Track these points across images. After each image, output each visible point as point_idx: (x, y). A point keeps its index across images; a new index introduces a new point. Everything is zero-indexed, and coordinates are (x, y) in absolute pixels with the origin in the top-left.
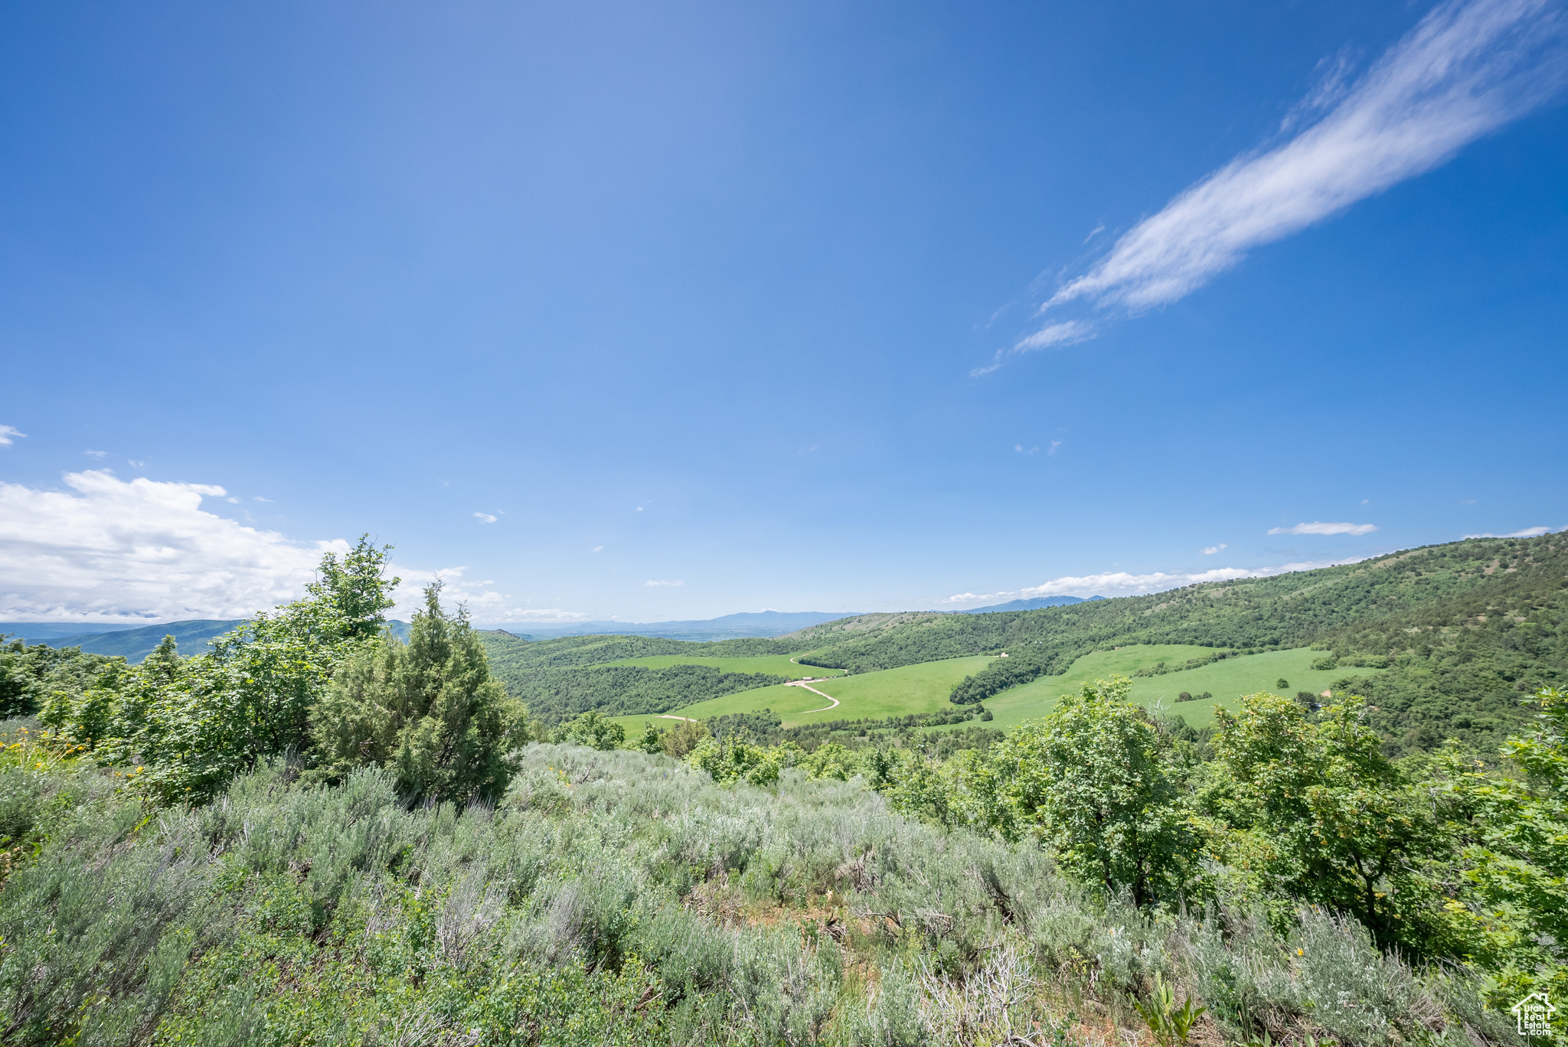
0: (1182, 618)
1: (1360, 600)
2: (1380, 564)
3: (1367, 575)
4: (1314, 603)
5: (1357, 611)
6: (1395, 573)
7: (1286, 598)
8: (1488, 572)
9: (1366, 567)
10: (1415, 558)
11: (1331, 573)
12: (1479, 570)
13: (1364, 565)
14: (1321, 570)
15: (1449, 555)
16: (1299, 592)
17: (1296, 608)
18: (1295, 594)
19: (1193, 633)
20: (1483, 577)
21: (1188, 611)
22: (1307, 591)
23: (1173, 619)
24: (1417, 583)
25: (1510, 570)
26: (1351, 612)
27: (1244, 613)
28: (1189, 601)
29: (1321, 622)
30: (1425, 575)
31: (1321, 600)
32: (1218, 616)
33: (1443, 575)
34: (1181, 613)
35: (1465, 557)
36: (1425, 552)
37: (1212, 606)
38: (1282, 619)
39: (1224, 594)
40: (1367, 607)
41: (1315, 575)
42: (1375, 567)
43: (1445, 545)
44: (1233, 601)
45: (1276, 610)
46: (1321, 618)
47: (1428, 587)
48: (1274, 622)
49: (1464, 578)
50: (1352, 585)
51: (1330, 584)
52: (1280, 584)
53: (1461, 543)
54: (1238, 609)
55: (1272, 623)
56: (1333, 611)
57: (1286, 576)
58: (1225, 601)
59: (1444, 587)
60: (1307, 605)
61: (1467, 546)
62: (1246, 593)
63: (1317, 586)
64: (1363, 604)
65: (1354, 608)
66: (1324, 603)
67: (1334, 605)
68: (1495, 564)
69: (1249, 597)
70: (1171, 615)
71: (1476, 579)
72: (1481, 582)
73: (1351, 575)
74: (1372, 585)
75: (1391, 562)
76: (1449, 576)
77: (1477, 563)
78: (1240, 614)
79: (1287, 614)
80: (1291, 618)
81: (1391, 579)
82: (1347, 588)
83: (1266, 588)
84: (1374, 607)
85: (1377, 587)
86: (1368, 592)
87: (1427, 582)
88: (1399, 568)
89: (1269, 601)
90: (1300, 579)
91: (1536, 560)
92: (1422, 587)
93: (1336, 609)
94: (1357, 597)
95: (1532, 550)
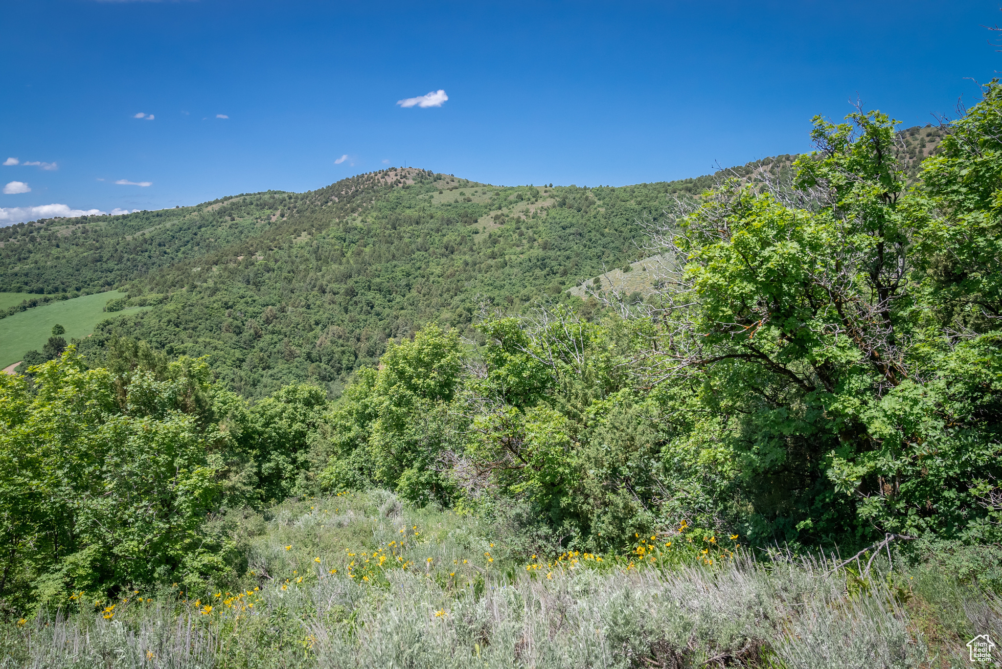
0: (19, 260)
1: (188, 242)
2: (210, 208)
3: (197, 218)
4: (151, 244)
5: (184, 253)
6: (217, 217)
7: (129, 238)
8: (274, 219)
9: (199, 210)
10: (233, 204)
11: (174, 215)
12: (269, 218)
13: (200, 207)
14: (167, 211)
15: (255, 203)
16: (141, 232)
17: (135, 249)
18: (139, 234)
19: (24, 279)
20: (269, 223)
21: (30, 252)
22: (148, 232)
23: (8, 261)
24: (230, 227)
25: (285, 219)
26: (180, 255)
27: (85, 254)
28: (33, 239)
29: (153, 264)
30: (238, 220)
31: (158, 241)
32: (58, 258)
33: (247, 220)
34: (20, 254)
35: (262, 206)
36: (241, 199)
37: (58, 246)
38: (120, 261)
39: (73, 232)
40: (191, 249)
41: (161, 216)
42: (205, 210)
43: (255, 194)
44: (82, 240)
45: (117, 250)
46: (154, 259)
47: (236, 231)
48: (111, 264)
49: (261, 223)
50: (185, 227)
51: (168, 225)
52: (129, 224)
53: (264, 194)
54: (81, 250)
55: (109, 265)
56: (165, 253)
57: (136, 215)
58: (73, 240)
59: (246, 231)
60: (145, 246)
61: (267, 197)
62: (96, 231)
63: (158, 227)
64: (189, 246)
65: (183, 249)
66: (160, 245)
67: (167, 246)
68: (278, 213)
69: (98, 235)
70: (8, 256)
71: (264, 225)
72: (267, 228)
73: (188, 217)
74: (200, 228)
75: (217, 207)
76: (250, 221)
77: (268, 212)
78: (81, 256)
79: (126, 255)
80: (128, 260)
81: (215, 223)
82: (181, 229)
83: (116, 227)
84: (196, 248)
85: (203, 229)
86: (196, 234)
87: (236, 226)
88: (222, 213)
89: (112, 241)
90: (147, 219)
91: (298, 212)
92: (233, 231)
93: (168, 251)
94: (186, 239)
95: (300, 202)
